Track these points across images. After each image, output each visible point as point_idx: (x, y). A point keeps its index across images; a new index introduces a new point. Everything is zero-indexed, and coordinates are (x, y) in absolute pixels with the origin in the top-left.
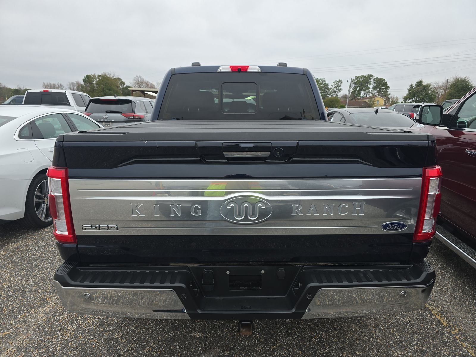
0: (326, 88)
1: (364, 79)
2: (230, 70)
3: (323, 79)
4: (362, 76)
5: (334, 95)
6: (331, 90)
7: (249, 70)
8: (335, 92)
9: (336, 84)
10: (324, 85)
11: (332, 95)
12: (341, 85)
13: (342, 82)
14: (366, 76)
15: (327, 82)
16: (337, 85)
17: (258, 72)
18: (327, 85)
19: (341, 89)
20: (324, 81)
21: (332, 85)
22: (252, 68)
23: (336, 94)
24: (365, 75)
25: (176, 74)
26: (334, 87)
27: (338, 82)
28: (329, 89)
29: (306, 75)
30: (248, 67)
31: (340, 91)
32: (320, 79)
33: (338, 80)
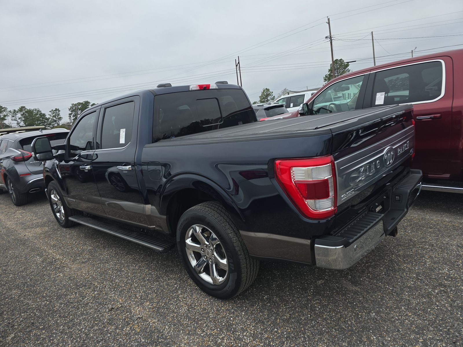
0: (43, 118)
1: (81, 106)
2: (198, 88)
3: (37, 110)
4: (78, 103)
5: (55, 124)
6: (50, 120)
7: (210, 88)
8: (55, 121)
9: (53, 113)
10: (39, 115)
11: (52, 125)
12: (59, 114)
13: (59, 111)
14: (83, 103)
15: (43, 112)
16: (55, 114)
17: (216, 89)
18: (44, 115)
19: (61, 118)
20: (39, 111)
21: (49, 115)
22: (212, 86)
23: (57, 123)
24: (81, 102)
25: (157, 95)
26: (52, 116)
27: (54, 111)
28: (48, 119)
30: (209, 85)
31: (60, 120)
32: (33, 110)
33: (54, 109)
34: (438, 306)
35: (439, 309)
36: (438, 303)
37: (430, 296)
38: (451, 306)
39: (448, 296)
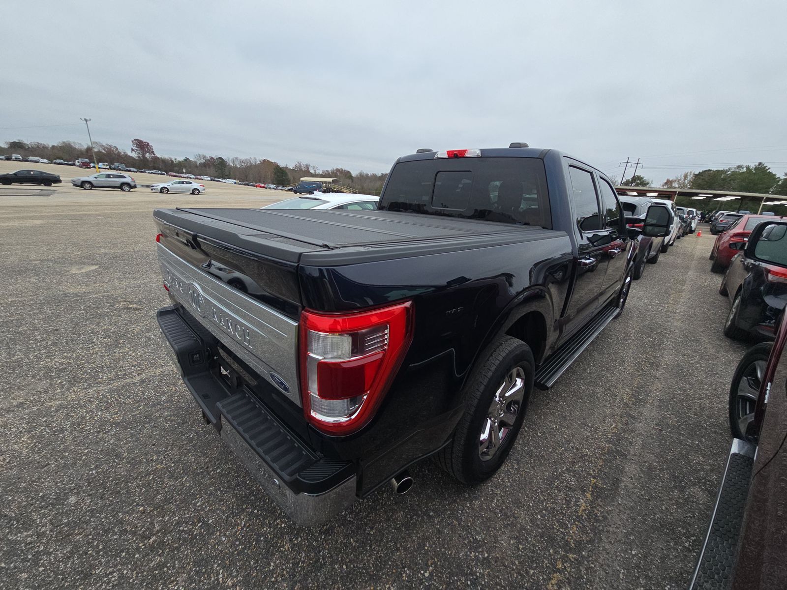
2: (446, 156)
7: (467, 155)
17: (477, 157)
22: (471, 153)
25: (399, 163)
29: (542, 159)
30: (465, 151)
34: (138, 505)
35: (133, 503)
36: (141, 509)
37: (158, 510)
38: (121, 522)
39: (135, 535)
